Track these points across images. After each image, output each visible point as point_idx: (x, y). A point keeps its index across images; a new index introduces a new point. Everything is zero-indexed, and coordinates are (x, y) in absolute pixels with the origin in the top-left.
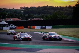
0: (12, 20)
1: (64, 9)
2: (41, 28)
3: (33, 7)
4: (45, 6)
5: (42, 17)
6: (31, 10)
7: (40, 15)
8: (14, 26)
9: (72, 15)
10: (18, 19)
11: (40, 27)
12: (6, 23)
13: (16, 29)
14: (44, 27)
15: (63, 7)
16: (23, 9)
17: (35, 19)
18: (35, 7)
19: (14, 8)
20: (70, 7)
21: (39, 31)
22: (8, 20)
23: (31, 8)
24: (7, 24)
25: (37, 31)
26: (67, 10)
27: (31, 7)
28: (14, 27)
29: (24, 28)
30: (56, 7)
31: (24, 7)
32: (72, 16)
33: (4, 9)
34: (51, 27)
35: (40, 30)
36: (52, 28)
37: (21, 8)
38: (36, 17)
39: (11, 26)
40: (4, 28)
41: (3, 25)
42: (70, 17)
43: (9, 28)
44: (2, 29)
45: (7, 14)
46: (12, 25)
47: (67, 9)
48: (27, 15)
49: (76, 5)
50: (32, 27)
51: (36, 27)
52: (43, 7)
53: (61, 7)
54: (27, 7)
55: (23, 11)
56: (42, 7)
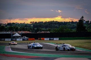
0: (23, 32)
1: (67, 24)
2: (50, 40)
3: (41, 22)
5: (49, 30)
6: (39, 24)
7: (47, 29)
10: (28, 32)
11: (49, 38)
13: (28, 40)
14: (52, 39)
15: (67, 22)
17: (43, 32)
18: (43, 22)
19: (24, 23)
20: (72, 22)
22: (20, 33)
24: (20, 36)
27: (39, 22)
28: (26, 38)
29: (35, 39)
31: (34, 22)
32: (76, 30)
33: (16, 24)
34: (58, 38)
36: (59, 40)
37: (30, 23)
39: (23, 38)
40: (18, 40)
42: (74, 30)
45: (19, 27)
46: (24, 37)
47: (70, 24)
48: (36, 29)
49: (79, 21)
50: (42, 38)
51: (45, 39)
52: (50, 22)
53: (65, 22)
54: (36, 22)
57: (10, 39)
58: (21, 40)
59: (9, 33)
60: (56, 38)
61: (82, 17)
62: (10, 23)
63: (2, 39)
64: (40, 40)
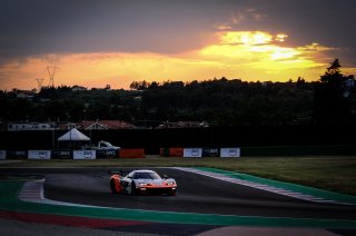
0: (103, 125)
1: (281, 91)
2: (205, 155)
3: (173, 83)
4: (215, 81)
5: (207, 118)
6: (166, 92)
7: (199, 111)
8: (109, 145)
9: (311, 112)
10: (123, 125)
11: (200, 150)
12: (82, 137)
13: (117, 155)
14: (212, 151)
15: (277, 83)
16: (142, 88)
18: (181, 83)
19: (108, 87)
20: (301, 83)
21: (196, 166)
22: (90, 128)
24: (88, 139)
26: (293, 95)
27: (166, 84)
28: (112, 150)
29: (147, 153)
30: (252, 83)
31: (144, 82)
33: (75, 90)
34: (238, 150)
36: (241, 155)
37: (132, 86)
38: (184, 119)
39: (99, 148)
40: (78, 155)
41: (73, 142)
43: (94, 153)
44: (71, 157)
45: (87, 105)
46: (103, 145)
47: (292, 90)
48: (153, 111)
49: (323, 78)
50: (172, 150)
51: (187, 153)
52: (210, 82)
53: (269, 84)
54: (154, 84)
55: (140, 97)
56: (204, 83)
57: (49, 153)
58: (93, 155)
59: (48, 126)
60: (228, 150)
61: (336, 65)
62: (53, 88)
63: (18, 153)
64: (167, 154)
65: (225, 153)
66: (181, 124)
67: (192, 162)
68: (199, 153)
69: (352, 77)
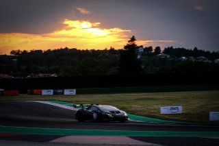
1: (100, 55)
2: (55, 93)
3: (36, 51)
4: (61, 49)
5: (56, 71)
6: (32, 56)
9: (118, 67)
10: (6, 76)
11: (52, 91)
13: (2, 94)
14: (59, 91)
15: (98, 50)
16: (17, 54)
18: (41, 51)
20: (112, 50)
21: (49, 100)
23: (33, 52)
25: (45, 100)
26: (107, 57)
30: (83, 50)
31: (19, 51)
32: (117, 69)
34: (75, 90)
35: (51, 98)
36: (77, 93)
37: (11, 53)
38: (42, 72)
42: (113, 71)
47: (107, 55)
48: (24, 67)
49: (126, 47)
50: (35, 91)
51: (44, 92)
52: (58, 50)
53: (93, 51)
54: (25, 51)
55: (16, 60)
56: (55, 51)
60: (69, 90)
61: (133, 39)
64: (32, 94)
65: (67, 92)
66: (41, 75)
67: (47, 98)
68: (51, 92)
69: (142, 46)
